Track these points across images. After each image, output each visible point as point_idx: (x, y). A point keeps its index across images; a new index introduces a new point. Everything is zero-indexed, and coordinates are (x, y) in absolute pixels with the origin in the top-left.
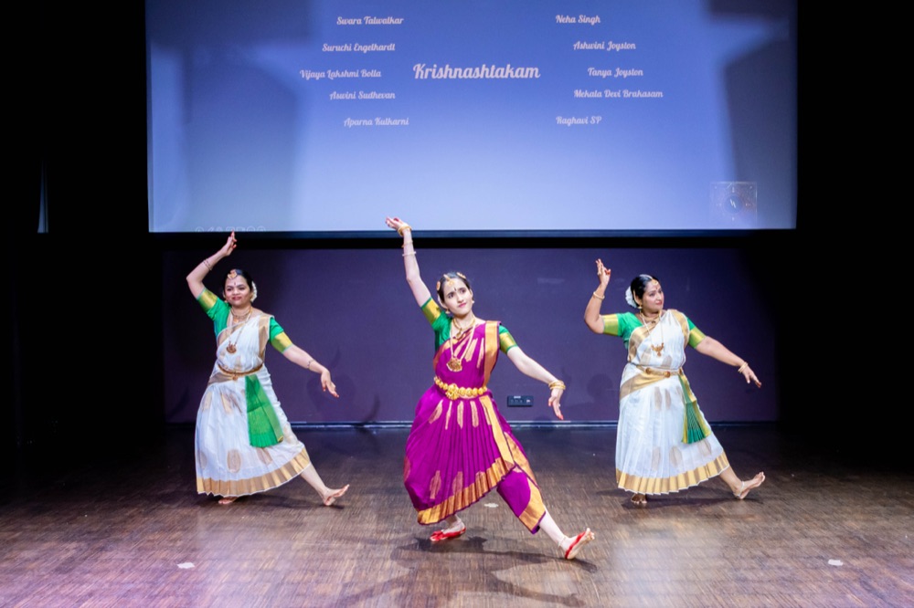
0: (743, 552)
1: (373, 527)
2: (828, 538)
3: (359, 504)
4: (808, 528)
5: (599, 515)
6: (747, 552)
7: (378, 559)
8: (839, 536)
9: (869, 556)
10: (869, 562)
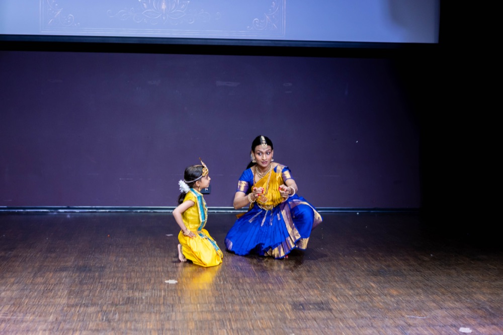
0: (388, 322)
1: (64, 301)
2: (460, 309)
3: (52, 281)
4: (444, 301)
5: (265, 290)
6: (391, 321)
7: (68, 330)
8: (469, 308)
9: (493, 324)
10: (493, 329)
